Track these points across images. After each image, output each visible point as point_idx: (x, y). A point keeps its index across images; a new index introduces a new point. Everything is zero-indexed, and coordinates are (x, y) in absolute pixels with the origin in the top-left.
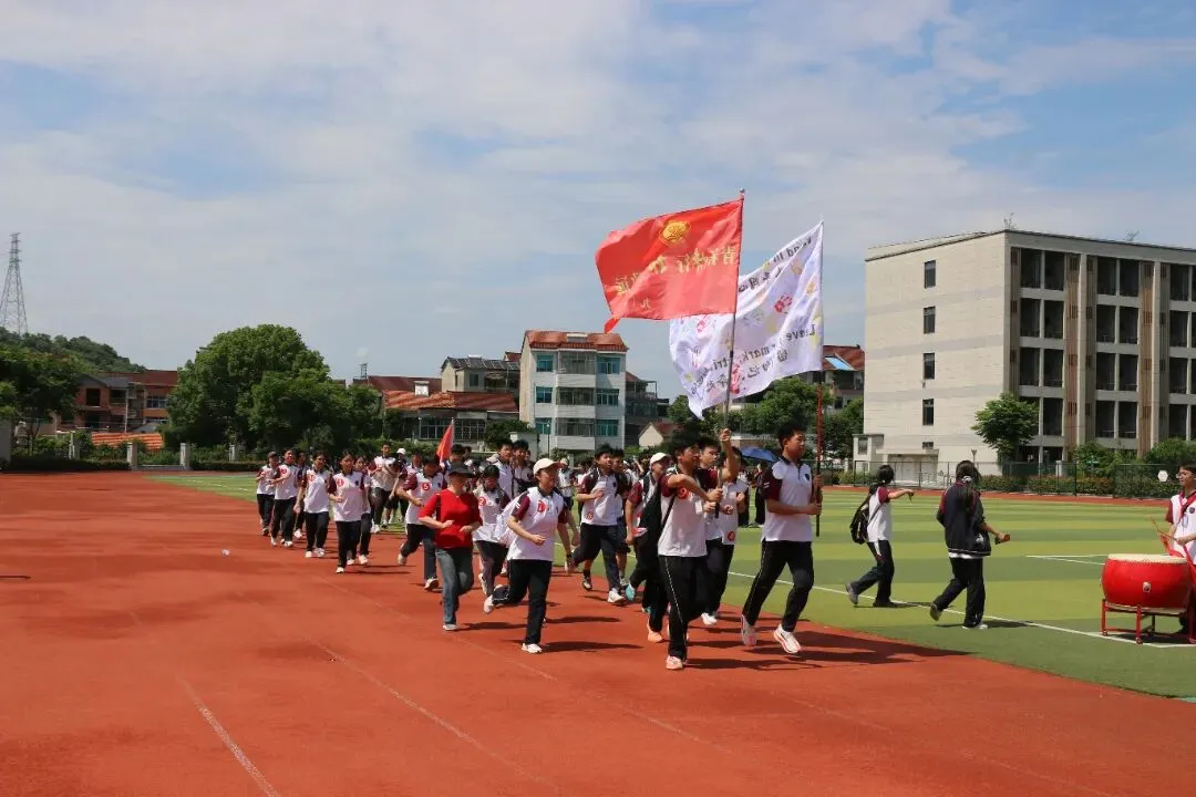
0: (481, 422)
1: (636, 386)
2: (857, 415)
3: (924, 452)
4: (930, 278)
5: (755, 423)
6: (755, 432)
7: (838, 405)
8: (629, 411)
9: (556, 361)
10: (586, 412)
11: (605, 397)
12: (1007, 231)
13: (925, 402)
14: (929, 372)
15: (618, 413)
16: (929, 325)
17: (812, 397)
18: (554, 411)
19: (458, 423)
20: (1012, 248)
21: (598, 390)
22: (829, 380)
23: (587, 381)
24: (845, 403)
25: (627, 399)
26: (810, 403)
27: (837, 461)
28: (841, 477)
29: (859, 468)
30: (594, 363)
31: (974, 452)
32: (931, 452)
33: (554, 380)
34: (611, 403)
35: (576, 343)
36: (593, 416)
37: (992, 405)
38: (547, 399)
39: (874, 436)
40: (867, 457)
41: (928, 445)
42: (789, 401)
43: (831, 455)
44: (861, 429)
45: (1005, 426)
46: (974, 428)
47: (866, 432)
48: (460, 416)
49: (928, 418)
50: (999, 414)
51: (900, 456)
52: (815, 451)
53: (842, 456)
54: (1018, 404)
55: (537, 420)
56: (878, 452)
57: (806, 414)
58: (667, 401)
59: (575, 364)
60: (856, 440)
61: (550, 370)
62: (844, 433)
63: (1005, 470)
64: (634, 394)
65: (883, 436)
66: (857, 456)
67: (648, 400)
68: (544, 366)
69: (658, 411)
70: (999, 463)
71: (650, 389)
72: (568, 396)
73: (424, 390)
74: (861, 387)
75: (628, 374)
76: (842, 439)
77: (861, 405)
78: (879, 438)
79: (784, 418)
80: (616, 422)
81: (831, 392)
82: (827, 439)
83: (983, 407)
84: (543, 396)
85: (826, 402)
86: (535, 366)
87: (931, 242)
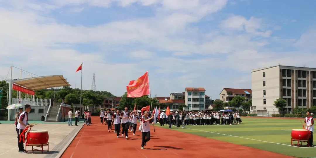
0: (178, 105)
1: (207, 98)
2: (251, 102)
3: (264, 109)
4: (264, 75)
5: (230, 105)
6: (230, 106)
7: (247, 100)
8: (206, 103)
9: (192, 93)
10: (198, 103)
11: (201, 100)
12: (279, 66)
13: (264, 100)
14: (265, 94)
15: (204, 103)
16: (264, 84)
17: (242, 99)
18: (191, 103)
19: (173, 105)
20: (280, 69)
21: (200, 99)
22: (245, 96)
23: (198, 97)
24: (248, 100)
25: (206, 100)
26: (241, 100)
27: (247, 112)
28: (248, 114)
29: (251, 113)
30: (199, 93)
31: (274, 109)
32: (265, 109)
33: (191, 97)
34: (202, 101)
35: (195, 90)
36: (199, 104)
37: (277, 100)
38: (190, 101)
39: (254, 107)
40: (253, 111)
41: (265, 108)
42: (237, 100)
43: (246, 111)
44: (251, 106)
45: (280, 104)
46: (274, 104)
47: (252, 106)
48: (173, 104)
49: (265, 103)
50: (279, 102)
51: (259, 110)
52: (243, 110)
53: (248, 111)
54: (283, 100)
55: (188, 105)
56: (255, 110)
57: (241, 102)
58: (214, 100)
59: (195, 94)
60: (250, 108)
61: (191, 95)
62: (248, 106)
63: (280, 113)
64: (207, 99)
65: (256, 106)
66: (251, 111)
67: (210, 100)
68: (190, 94)
69: (212, 102)
70: (279, 111)
71: (210, 98)
72: (194, 100)
73: (167, 99)
74: (251, 97)
75: (206, 95)
76: (248, 107)
77: (251, 101)
78: (255, 107)
79: (236, 104)
80: (204, 105)
81: (246, 98)
82: (245, 107)
83: (276, 100)
84: (189, 100)
85: (244, 100)
86: (188, 94)
87: (264, 68)
